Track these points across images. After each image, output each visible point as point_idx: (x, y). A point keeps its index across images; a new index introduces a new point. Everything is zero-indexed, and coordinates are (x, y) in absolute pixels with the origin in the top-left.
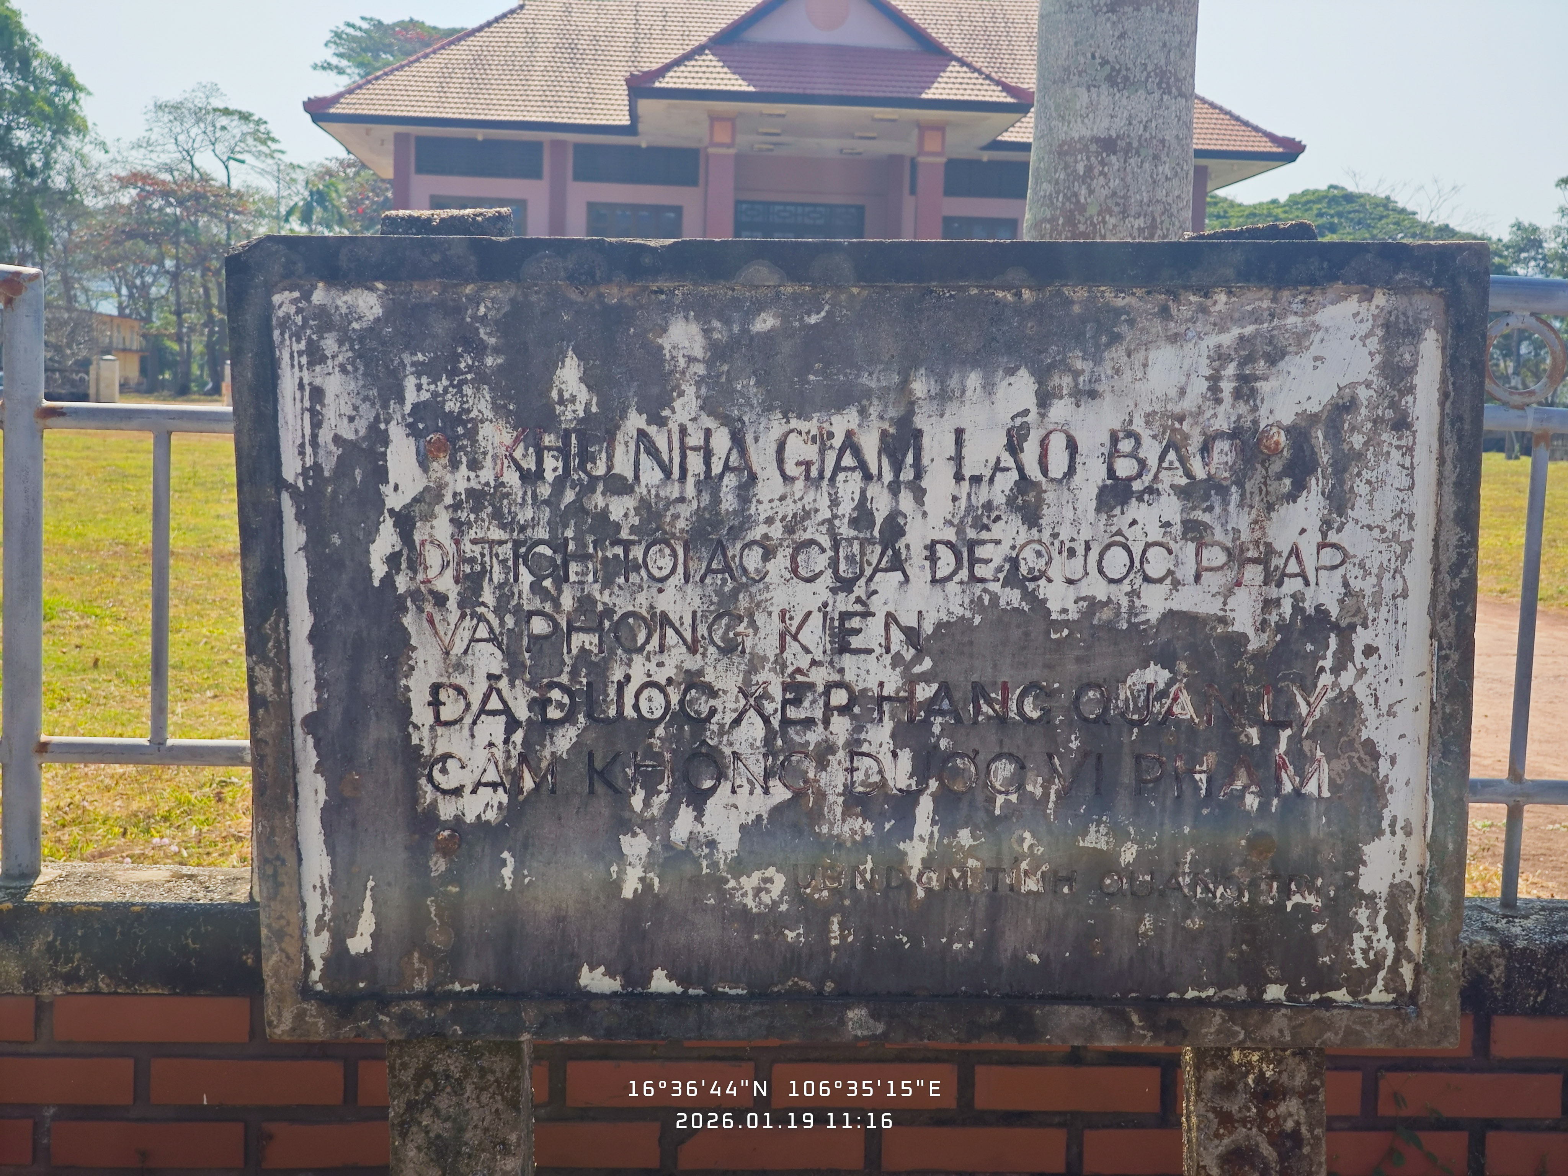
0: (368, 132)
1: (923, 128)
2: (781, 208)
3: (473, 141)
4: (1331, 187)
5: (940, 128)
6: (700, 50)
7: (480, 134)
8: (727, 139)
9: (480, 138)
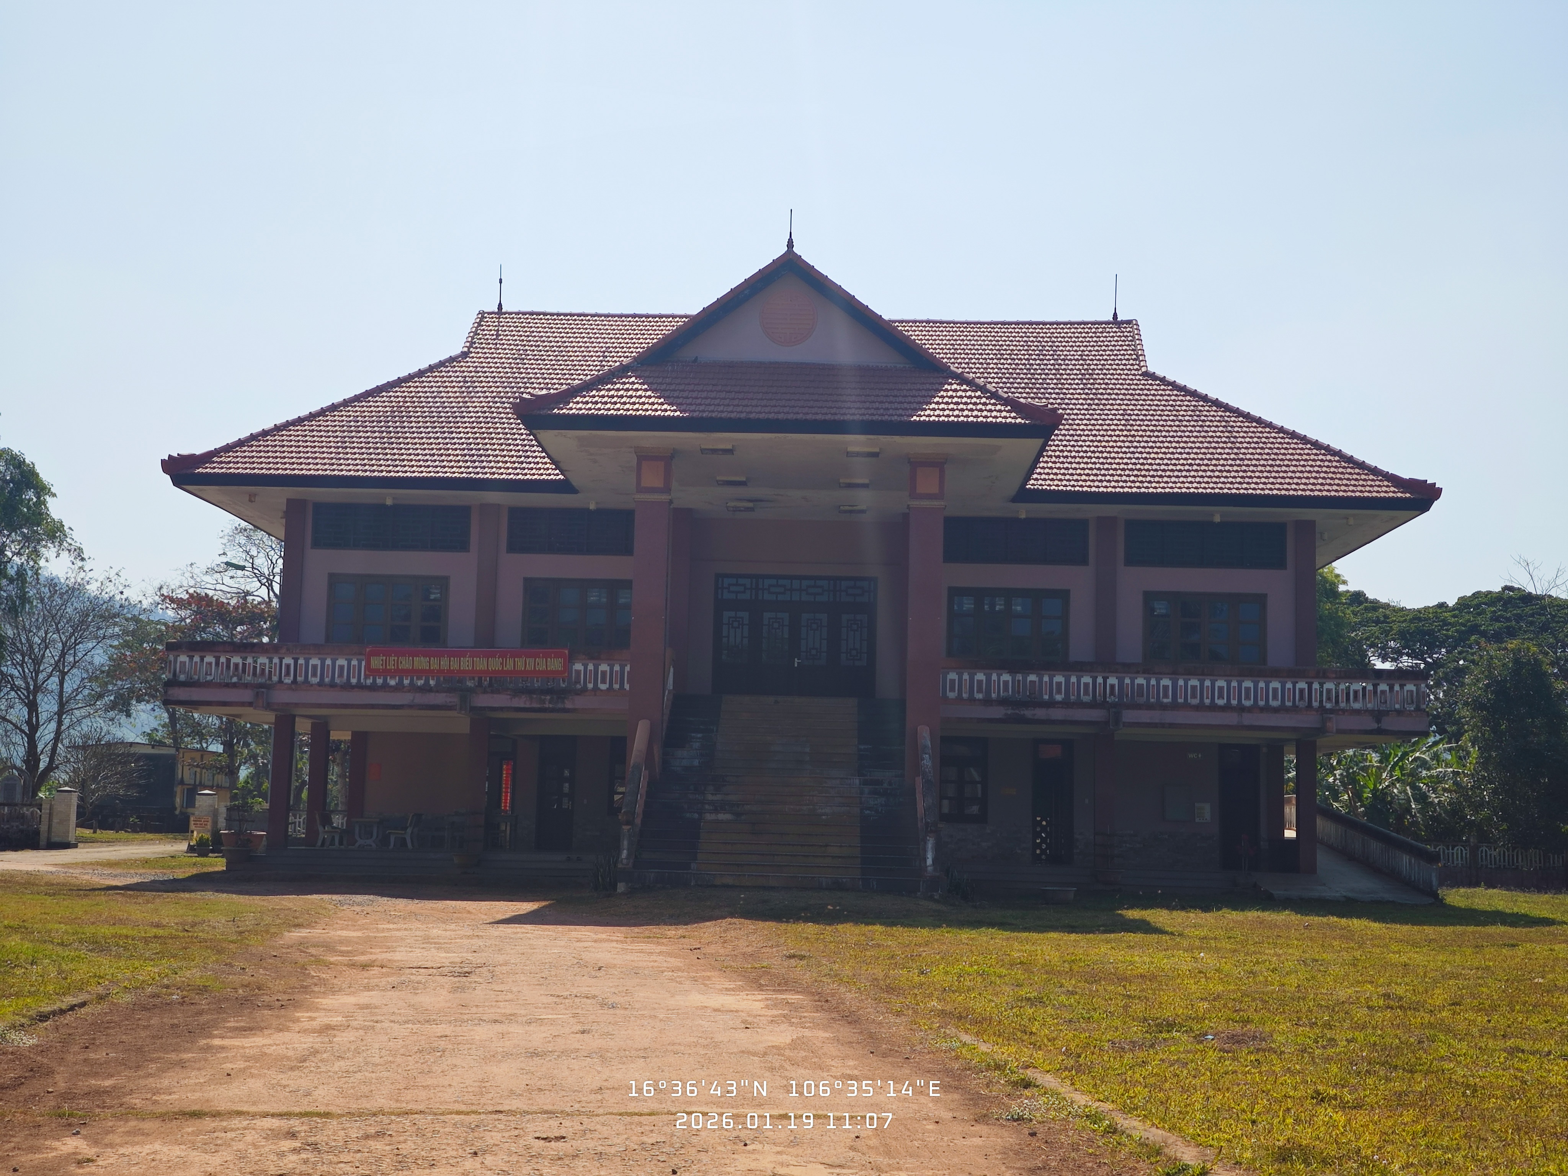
0: (252, 498)
1: (916, 463)
2: (774, 582)
3: (380, 508)
4: (1506, 588)
5: (938, 463)
6: (622, 372)
7: (389, 497)
8: (659, 483)
9: (389, 502)
